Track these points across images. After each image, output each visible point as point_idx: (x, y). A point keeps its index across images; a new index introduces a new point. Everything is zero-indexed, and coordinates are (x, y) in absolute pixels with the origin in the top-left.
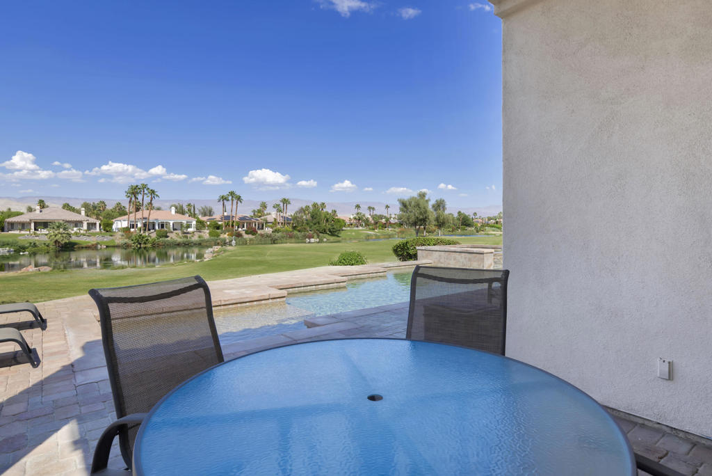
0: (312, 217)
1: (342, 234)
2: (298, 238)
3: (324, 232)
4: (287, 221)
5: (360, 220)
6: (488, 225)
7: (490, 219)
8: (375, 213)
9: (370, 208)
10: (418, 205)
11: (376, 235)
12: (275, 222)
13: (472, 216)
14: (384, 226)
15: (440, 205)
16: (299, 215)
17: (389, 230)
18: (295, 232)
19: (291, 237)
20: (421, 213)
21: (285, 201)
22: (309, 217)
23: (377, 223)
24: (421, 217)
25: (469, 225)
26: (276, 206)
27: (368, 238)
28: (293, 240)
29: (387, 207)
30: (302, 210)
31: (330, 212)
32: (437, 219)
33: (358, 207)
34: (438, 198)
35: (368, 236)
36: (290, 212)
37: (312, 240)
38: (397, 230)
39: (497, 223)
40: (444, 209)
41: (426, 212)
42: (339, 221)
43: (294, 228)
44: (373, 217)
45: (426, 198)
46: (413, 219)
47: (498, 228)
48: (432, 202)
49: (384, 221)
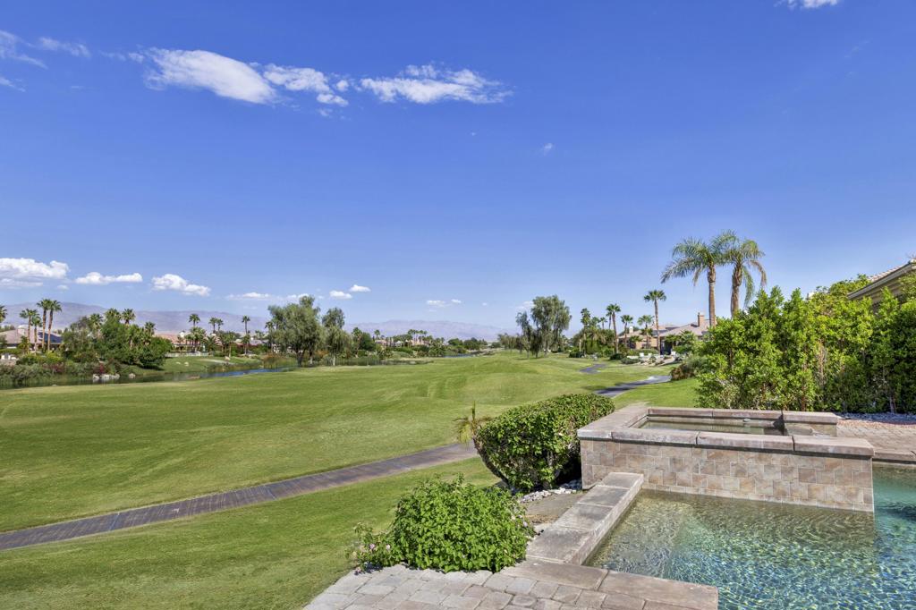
0: (107, 335)
1: (167, 365)
2: (75, 373)
3: (131, 361)
4: (51, 342)
5: (197, 340)
6: (394, 348)
7: (396, 339)
8: (224, 329)
9: (213, 321)
10: (301, 317)
11: (227, 366)
12: (24, 344)
13: (372, 335)
14: (240, 350)
15: (334, 318)
16: (77, 331)
17: (249, 358)
18: (69, 363)
19: (59, 372)
20: (307, 330)
21: (49, 306)
22: (99, 334)
23: (227, 346)
24: (307, 336)
25: (370, 349)
26: (29, 315)
27: (213, 371)
28: (64, 378)
29: (246, 319)
30: (85, 322)
31: (142, 325)
32: (330, 340)
33: (194, 318)
34: (332, 308)
35: (214, 366)
36: (58, 326)
37: (106, 377)
38: (263, 356)
39: (406, 344)
40: (341, 323)
41: (314, 328)
42: (159, 341)
43: (68, 355)
44: (222, 335)
45: (314, 307)
46: (293, 337)
47: (409, 352)
48: (323, 313)
49: (238, 341)
